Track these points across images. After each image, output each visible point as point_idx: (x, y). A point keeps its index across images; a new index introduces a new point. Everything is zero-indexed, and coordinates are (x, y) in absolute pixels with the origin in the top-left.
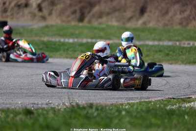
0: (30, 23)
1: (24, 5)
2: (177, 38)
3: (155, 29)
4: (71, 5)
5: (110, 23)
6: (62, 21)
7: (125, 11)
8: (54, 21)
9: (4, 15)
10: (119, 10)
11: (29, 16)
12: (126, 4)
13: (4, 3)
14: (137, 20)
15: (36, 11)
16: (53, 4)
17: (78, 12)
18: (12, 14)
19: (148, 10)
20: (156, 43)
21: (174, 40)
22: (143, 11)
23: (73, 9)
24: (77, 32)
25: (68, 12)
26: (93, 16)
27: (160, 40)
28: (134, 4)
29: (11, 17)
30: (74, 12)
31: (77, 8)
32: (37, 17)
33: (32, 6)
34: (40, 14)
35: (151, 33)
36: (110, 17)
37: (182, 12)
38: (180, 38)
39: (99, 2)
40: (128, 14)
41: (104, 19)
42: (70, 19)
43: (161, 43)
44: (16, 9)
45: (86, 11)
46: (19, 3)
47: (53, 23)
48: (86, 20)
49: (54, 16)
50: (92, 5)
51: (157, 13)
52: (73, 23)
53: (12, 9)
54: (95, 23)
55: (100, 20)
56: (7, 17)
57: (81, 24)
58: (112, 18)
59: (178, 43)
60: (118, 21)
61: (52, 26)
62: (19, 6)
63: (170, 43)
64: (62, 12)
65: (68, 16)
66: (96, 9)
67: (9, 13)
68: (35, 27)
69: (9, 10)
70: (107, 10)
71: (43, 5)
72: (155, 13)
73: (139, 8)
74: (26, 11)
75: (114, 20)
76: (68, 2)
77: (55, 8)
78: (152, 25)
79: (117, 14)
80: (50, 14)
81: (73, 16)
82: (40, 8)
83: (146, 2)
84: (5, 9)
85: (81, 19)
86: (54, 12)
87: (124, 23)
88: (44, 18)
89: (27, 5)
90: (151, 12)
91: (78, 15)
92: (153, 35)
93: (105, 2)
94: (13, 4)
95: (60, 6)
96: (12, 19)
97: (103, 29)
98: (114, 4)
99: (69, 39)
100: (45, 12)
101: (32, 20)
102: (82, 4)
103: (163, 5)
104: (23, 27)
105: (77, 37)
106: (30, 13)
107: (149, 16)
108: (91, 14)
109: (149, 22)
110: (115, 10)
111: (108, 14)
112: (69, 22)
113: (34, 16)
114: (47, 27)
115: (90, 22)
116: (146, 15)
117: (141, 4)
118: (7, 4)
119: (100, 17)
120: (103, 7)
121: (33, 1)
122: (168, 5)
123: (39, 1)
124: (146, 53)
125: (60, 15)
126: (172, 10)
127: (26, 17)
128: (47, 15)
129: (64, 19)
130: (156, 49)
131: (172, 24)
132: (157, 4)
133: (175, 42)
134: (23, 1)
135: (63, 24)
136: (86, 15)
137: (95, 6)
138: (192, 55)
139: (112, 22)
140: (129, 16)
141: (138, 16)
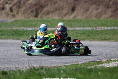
0: (6, 19)
1: (2, 8)
2: (94, 25)
3: (81, 20)
4: (30, 7)
5: (54, 18)
7: (63, 10)
8: (20, 17)
10: (59, 9)
11: (5, 15)
12: (63, 6)
14: (70, 15)
15: (9, 12)
16: (19, 7)
17: (35, 11)
19: (77, 9)
20: (82, 28)
21: (92, 27)
22: (73, 10)
23: (31, 10)
24: (34, 24)
25: (29, 12)
26: (44, 14)
27: (84, 27)
28: (68, 6)
30: (32, 12)
31: (34, 9)
32: (10, 16)
33: (7, 9)
34: (12, 13)
35: (79, 23)
36: (54, 13)
37: (97, 9)
38: (96, 25)
39: (47, 5)
40: (65, 11)
41: (50, 15)
42: (29, 16)
43: (85, 29)
45: (39, 11)
47: (20, 19)
48: (39, 16)
49: (20, 14)
50: (42, 7)
51: (82, 11)
52: (32, 18)
54: (45, 18)
55: (48, 16)
57: (36, 19)
58: (55, 14)
59: (95, 28)
60: (59, 16)
61: (19, 20)
63: (90, 29)
64: (25, 12)
65: (29, 14)
66: (45, 9)
68: (9, 21)
70: (52, 10)
71: (13, 8)
73: (71, 8)
74: (3, 12)
75: (56, 15)
76: (28, 6)
77: (20, 10)
78: (79, 17)
79: (58, 12)
80: (18, 13)
81: (32, 14)
82: (11, 10)
83: (75, 4)
85: (36, 16)
86: (20, 12)
87: (62, 17)
88: (14, 16)
89: (3, 8)
90: (78, 10)
91: (34, 13)
92: (80, 24)
93: (50, 5)
95: (23, 9)
97: (49, 22)
99: (29, 28)
100: (15, 12)
101: (7, 17)
102: (37, 7)
103: (86, 5)
104: (2, 22)
105: (34, 27)
106: (5, 13)
107: (77, 12)
108: (42, 12)
109: (77, 16)
110: (57, 9)
111: (53, 12)
112: (29, 17)
113: (8, 15)
114: (16, 21)
115: (41, 17)
116: (75, 12)
117: (72, 6)
119: (48, 14)
120: (49, 8)
121: (7, 6)
122: (89, 6)
123: (11, 6)
124: (76, 35)
125: (23, 14)
126: (91, 8)
127: (3, 16)
128: (16, 14)
129: (26, 16)
130: (82, 32)
131: (91, 17)
132: (81, 5)
133: (93, 28)
134: (1, 6)
135: (26, 19)
136: (39, 13)
137: (45, 7)
138: (103, 35)
139: (55, 16)
140: (65, 13)
141: (70, 13)
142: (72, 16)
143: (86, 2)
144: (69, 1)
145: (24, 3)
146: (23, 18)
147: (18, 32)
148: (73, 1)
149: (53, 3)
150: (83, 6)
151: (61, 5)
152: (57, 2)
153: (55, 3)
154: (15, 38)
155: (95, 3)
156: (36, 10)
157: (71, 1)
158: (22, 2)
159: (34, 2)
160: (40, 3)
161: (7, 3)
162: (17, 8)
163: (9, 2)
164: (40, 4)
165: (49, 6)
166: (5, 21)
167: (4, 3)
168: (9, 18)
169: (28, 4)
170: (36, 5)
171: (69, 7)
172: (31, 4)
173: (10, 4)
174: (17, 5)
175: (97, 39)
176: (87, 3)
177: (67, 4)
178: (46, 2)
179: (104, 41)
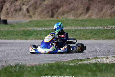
0: (22, 20)
1: (18, 10)
2: (105, 24)
3: (94, 20)
4: (46, 8)
6: (41, 18)
7: (78, 10)
8: (36, 18)
9: (7, 16)
10: (74, 10)
11: (22, 16)
12: (78, 6)
13: (7, 9)
14: (85, 15)
15: (26, 13)
16: (35, 8)
17: (50, 12)
18: (12, 15)
19: (91, 9)
22: (88, 9)
23: (47, 10)
24: (48, 24)
25: (45, 13)
26: (59, 14)
27: (95, 26)
28: (83, 6)
29: (12, 17)
30: (48, 12)
31: (50, 10)
32: (26, 16)
33: (23, 10)
34: (28, 14)
35: (91, 22)
36: (69, 14)
37: (111, 9)
38: (107, 24)
39: (62, 6)
41: (66, 15)
43: (96, 28)
44: (14, 12)
45: (55, 11)
46: (16, 9)
47: (35, 19)
48: (55, 16)
49: (36, 15)
50: (58, 7)
52: (47, 19)
53: (12, 12)
54: (60, 18)
55: (63, 16)
56: (9, 17)
57: (52, 19)
58: (70, 14)
60: (74, 16)
61: (34, 21)
62: (16, 10)
63: (101, 28)
64: (41, 13)
65: (45, 15)
66: (61, 10)
67: (10, 15)
68: (24, 22)
69: (10, 13)
70: (67, 10)
71: (30, 9)
72: (95, 10)
73: (85, 8)
74: (20, 13)
75: (71, 15)
76: (44, 6)
77: (37, 10)
79: (73, 12)
80: (34, 14)
81: (48, 14)
82: (28, 11)
83: (90, 4)
84: (8, 12)
85: (52, 16)
86: (36, 13)
87: (77, 17)
88: (31, 17)
89: (20, 10)
90: (93, 10)
92: (92, 23)
93: (66, 5)
94: (12, 10)
95: (39, 10)
96: (12, 18)
98: (72, 6)
100: (31, 13)
102: (53, 7)
103: (100, 5)
104: (17, 23)
106: (22, 14)
107: (91, 12)
108: (58, 13)
109: (92, 16)
110: (72, 10)
111: (68, 12)
112: (45, 18)
113: (25, 16)
114: (31, 21)
115: (57, 17)
116: (90, 12)
117: (87, 6)
118: (9, 9)
119: (63, 14)
120: (65, 9)
121: (24, 7)
122: (103, 5)
123: (27, 7)
124: (82, 34)
125: (40, 14)
126: (105, 8)
127: (20, 17)
128: (32, 15)
129: (42, 16)
130: (89, 31)
131: (105, 16)
132: (96, 5)
133: (104, 27)
134: (18, 8)
135: (42, 19)
136: (55, 13)
137: (60, 8)
138: (109, 34)
139: (70, 17)
140: (80, 13)
141: (85, 13)
142: (87, 16)
143: (100, 2)
144: (84, 1)
145: (40, 4)
146: (39, 18)
147: (28, 32)
148: (87, 1)
149: (68, 3)
150: (97, 6)
151: (76, 5)
152: (73, 3)
153: (70, 4)
154: (24, 38)
155: (108, 3)
156: (52, 10)
157: (85, 1)
158: (38, 3)
159: (50, 3)
160: (55, 3)
161: (23, 4)
162: (33, 9)
163: (26, 3)
164: (56, 5)
165: (64, 6)
166: (21, 22)
167: (21, 5)
168: (25, 19)
169: (44, 4)
170: (51, 6)
171: (83, 8)
172: (46, 5)
173: (27, 5)
174: (33, 6)
175: (102, 38)
176: (102, 3)
177: (82, 4)
178: (61, 2)
179: (108, 39)
